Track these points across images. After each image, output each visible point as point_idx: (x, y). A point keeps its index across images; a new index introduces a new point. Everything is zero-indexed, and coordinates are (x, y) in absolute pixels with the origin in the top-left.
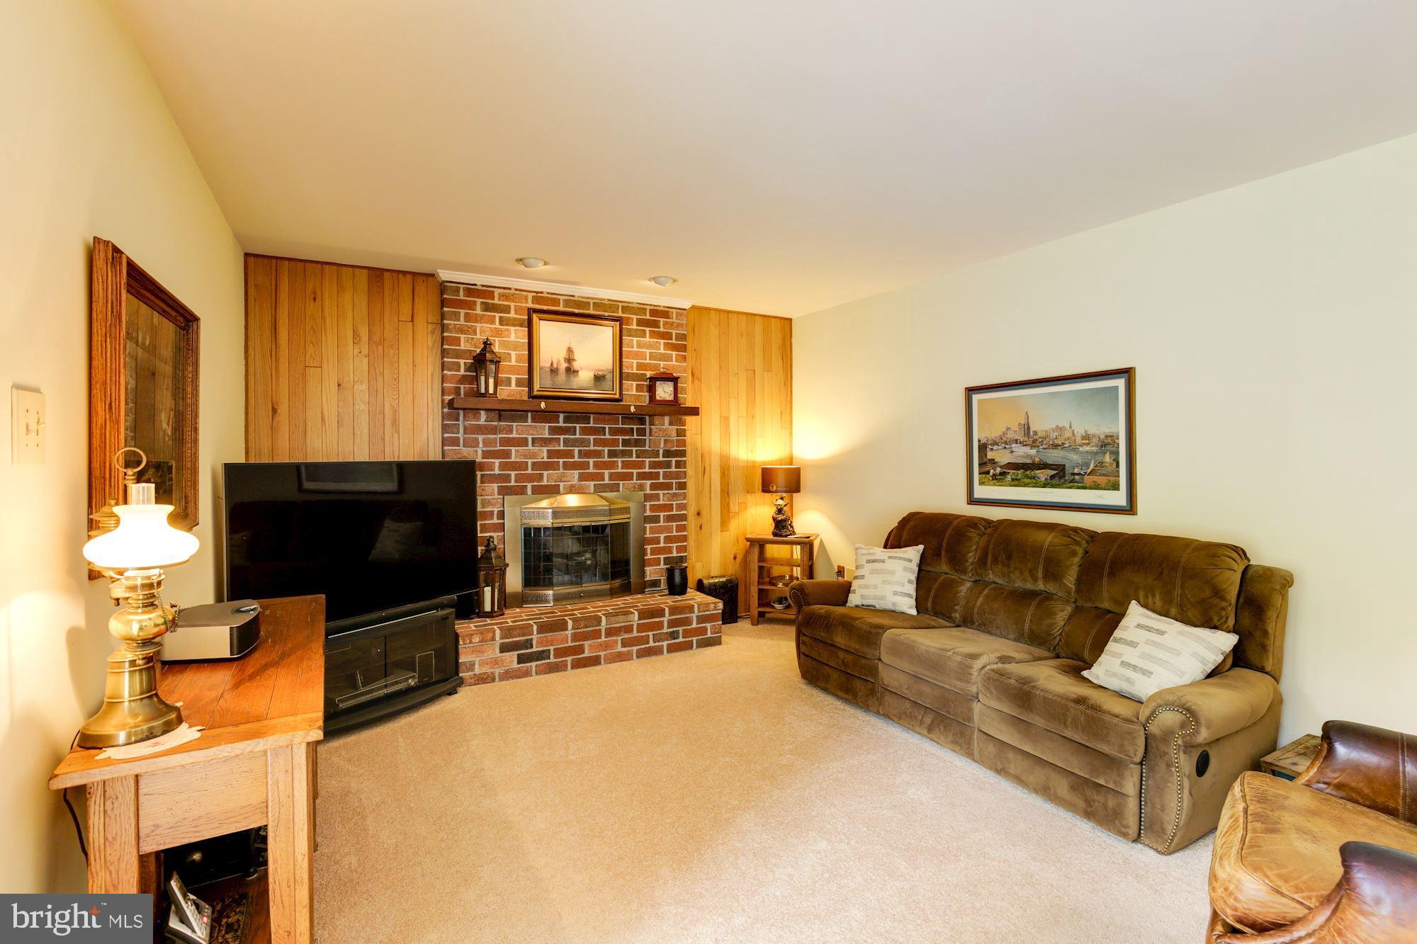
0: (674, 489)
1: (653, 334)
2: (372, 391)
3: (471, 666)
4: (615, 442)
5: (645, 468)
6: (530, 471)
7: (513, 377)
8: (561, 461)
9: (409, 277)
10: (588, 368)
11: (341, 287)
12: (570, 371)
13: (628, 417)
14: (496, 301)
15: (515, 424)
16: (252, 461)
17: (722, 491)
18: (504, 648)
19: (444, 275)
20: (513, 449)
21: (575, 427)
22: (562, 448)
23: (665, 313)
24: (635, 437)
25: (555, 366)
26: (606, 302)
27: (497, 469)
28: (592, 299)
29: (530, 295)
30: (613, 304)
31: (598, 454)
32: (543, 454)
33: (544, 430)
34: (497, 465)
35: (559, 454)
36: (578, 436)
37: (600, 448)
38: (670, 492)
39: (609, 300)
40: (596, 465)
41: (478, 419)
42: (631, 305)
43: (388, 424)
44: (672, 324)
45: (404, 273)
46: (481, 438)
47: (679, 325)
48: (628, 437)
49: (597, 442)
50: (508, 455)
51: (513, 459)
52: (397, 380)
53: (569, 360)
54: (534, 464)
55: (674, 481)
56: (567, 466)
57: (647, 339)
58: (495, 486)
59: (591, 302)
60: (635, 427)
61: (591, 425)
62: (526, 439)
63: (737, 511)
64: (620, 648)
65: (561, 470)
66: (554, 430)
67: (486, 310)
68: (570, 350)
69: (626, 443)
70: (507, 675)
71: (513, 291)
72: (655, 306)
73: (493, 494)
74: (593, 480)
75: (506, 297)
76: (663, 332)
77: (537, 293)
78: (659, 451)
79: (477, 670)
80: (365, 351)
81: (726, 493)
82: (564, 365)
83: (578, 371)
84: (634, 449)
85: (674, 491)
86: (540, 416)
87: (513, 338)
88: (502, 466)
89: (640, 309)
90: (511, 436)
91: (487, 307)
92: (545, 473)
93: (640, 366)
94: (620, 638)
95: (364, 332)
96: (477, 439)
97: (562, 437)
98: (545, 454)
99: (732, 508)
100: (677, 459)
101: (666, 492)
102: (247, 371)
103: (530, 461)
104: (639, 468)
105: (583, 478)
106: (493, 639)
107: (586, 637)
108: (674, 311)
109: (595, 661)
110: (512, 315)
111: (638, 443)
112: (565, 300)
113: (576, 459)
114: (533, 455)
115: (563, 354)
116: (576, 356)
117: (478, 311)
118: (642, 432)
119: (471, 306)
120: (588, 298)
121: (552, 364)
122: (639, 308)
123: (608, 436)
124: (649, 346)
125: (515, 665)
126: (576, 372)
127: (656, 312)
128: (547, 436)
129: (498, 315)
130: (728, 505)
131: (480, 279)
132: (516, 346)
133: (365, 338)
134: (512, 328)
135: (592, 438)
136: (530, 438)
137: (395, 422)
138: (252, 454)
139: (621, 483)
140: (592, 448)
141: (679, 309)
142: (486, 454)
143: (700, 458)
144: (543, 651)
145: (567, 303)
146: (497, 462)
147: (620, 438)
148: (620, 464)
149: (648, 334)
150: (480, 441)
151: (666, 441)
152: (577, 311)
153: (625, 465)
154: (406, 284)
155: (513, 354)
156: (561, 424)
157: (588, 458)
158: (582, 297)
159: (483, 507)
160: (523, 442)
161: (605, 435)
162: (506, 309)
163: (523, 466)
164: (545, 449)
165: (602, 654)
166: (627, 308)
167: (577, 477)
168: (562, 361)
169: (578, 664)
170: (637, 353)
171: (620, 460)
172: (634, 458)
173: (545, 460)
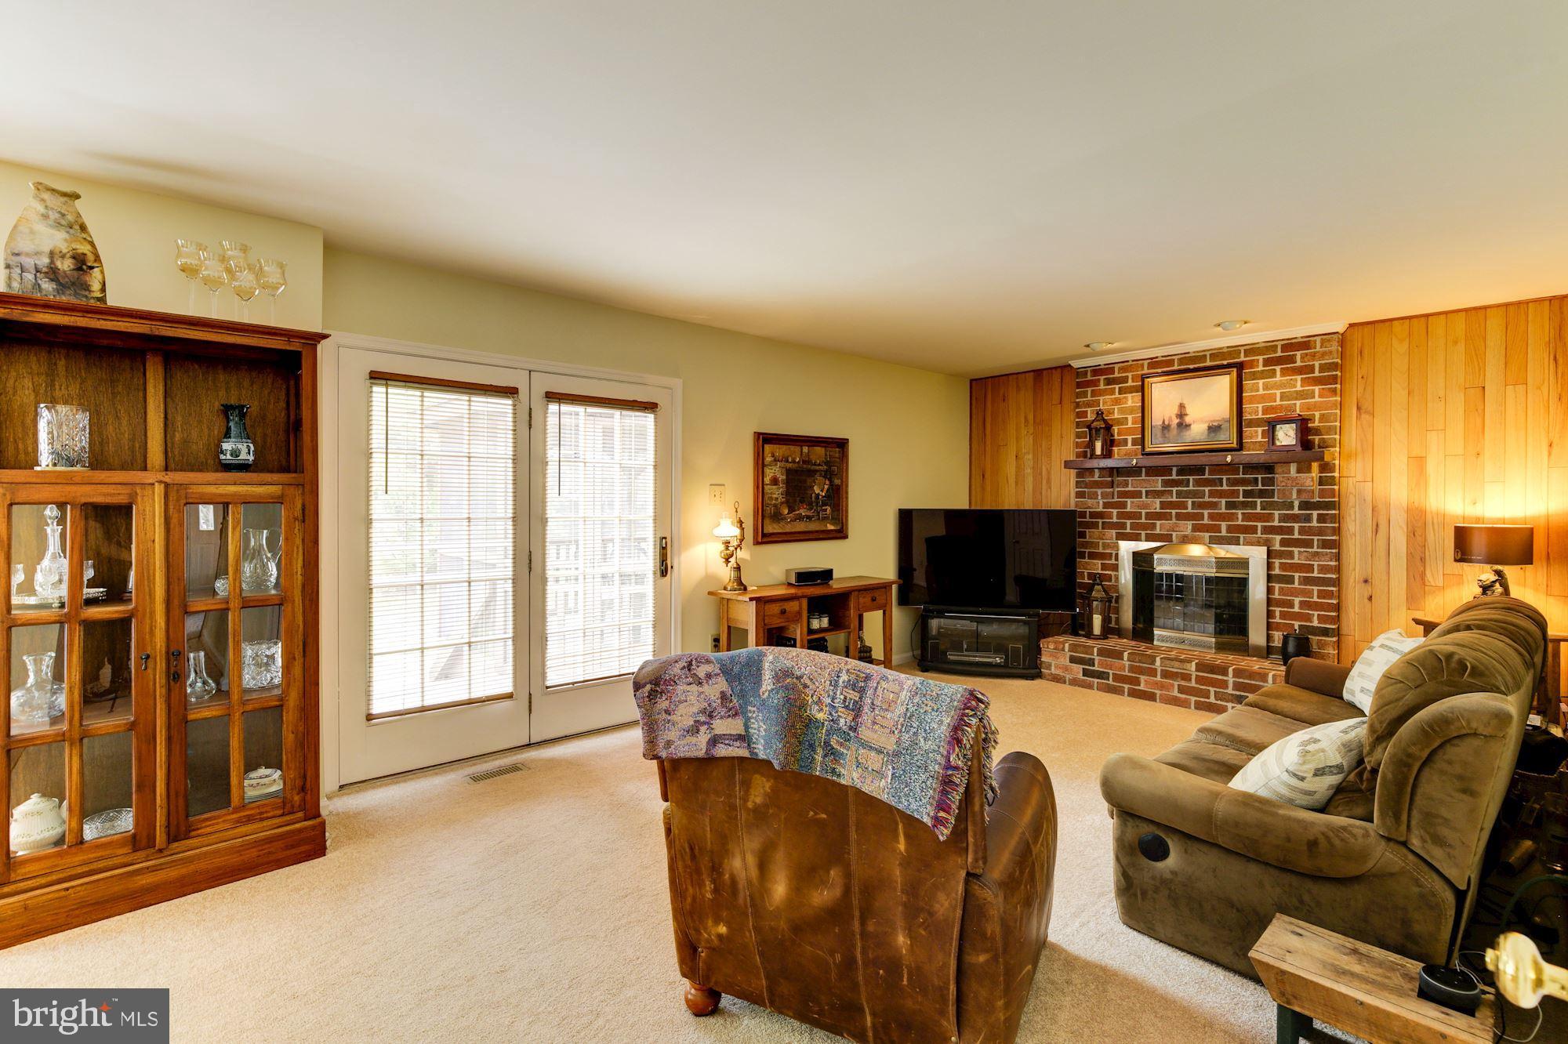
0: (1315, 547)
1: (1284, 372)
2: (1036, 459)
3: (1049, 667)
4: (1235, 493)
5: (1273, 521)
6: (1143, 520)
7: (1130, 438)
8: (1174, 512)
9: (1059, 370)
10: (1202, 421)
11: (1018, 389)
12: (1183, 426)
13: (1251, 467)
14: (1117, 375)
15: (1130, 479)
16: (973, 508)
17: (1410, 556)
18: (1073, 660)
19: (1076, 364)
20: (1129, 501)
21: (1189, 479)
22: (1174, 499)
23: (1305, 344)
24: (1260, 487)
25: (1166, 423)
26: (1225, 350)
27: (1115, 517)
28: (1208, 350)
29: (1146, 363)
30: (1234, 350)
31: (1214, 505)
32: (1156, 505)
33: (1158, 483)
34: (1115, 514)
35: (1172, 505)
36: (1191, 488)
37: (1216, 500)
38: (1310, 550)
39: (1228, 347)
40: (1211, 517)
41: (1093, 477)
42: (1257, 346)
43: (1044, 482)
44: (1314, 355)
45: (1056, 368)
46: (1099, 491)
47: (1324, 354)
48: (1250, 488)
49: (1212, 494)
50: (1124, 505)
51: (1128, 509)
52: (1050, 449)
53: (1181, 415)
54: (1147, 514)
55: (1316, 538)
56: (1179, 517)
57: (1278, 378)
58: (1114, 532)
59: (1208, 353)
60: (1260, 476)
61: (1206, 476)
62: (1141, 491)
63: (1441, 585)
64: (1176, 693)
65: (1174, 520)
66: (1166, 483)
67: (1108, 385)
68: (1182, 406)
69: (1247, 494)
70: (1074, 682)
71: (1130, 363)
72: (1288, 339)
73: (1111, 539)
74: (1207, 531)
75: (1122, 370)
76: (1302, 367)
77: (1152, 359)
78: (1292, 502)
79: (1053, 670)
80: (1031, 431)
81: (1418, 560)
82: (1176, 421)
83: (1190, 425)
84: (1259, 501)
85: (1315, 549)
86: (1153, 471)
87: (1130, 403)
88: (1119, 516)
89: (1270, 347)
90: (1127, 489)
91: (1109, 382)
92: (1158, 523)
93: (1266, 410)
94: (1176, 683)
95: (1031, 417)
96: (1096, 492)
97: (1174, 489)
98: (1158, 506)
99: (1431, 579)
100: (1321, 512)
101: (1302, 550)
102: (971, 452)
103: (1143, 512)
104: (1264, 522)
105: (1195, 529)
106: (1063, 650)
107: (1142, 671)
108: (1318, 339)
109: (1150, 697)
110: (1130, 383)
111: (1262, 494)
112: (1179, 360)
113: (1190, 510)
114: (1145, 506)
115: (1175, 410)
116: (1189, 410)
117: (1102, 387)
118: (1270, 482)
119: (1095, 383)
120: (1204, 351)
121: (1164, 422)
122: (1266, 347)
123: (1225, 487)
124: (1281, 386)
125: (1080, 676)
126: (1188, 426)
127: (1291, 346)
128: (1160, 488)
129: (1117, 387)
130: (1423, 575)
131: (1101, 361)
132: (1131, 411)
133: (1031, 421)
134: (1129, 396)
135: (1207, 489)
136: (1144, 490)
137: (1049, 481)
138: (973, 503)
139: (1242, 536)
140: (1207, 499)
141: (1326, 334)
142: (1106, 505)
143: (1370, 511)
144: (1104, 672)
145: (1181, 361)
146: (1115, 512)
147: (1241, 488)
148: (1240, 517)
149: (1278, 373)
150: (1099, 493)
151: (1299, 492)
152: (1191, 367)
153: (1246, 517)
154: (1057, 375)
155: (1130, 418)
156: (1174, 477)
157: (1203, 509)
158: (1198, 352)
159: (1104, 549)
160: (1138, 495)
161: (1222, 486)
162: (1125, 380)
163: (1138, 516)
164: (1158, 501)
165: (1158, 692)
166: (1252, 350)
167: (1190, 527)
168: (1174, 417)
169: (1135, 694)
170: (1263, 396)
171: (1240, 512)
172: (1258, 510)
173: (1158, 510)
